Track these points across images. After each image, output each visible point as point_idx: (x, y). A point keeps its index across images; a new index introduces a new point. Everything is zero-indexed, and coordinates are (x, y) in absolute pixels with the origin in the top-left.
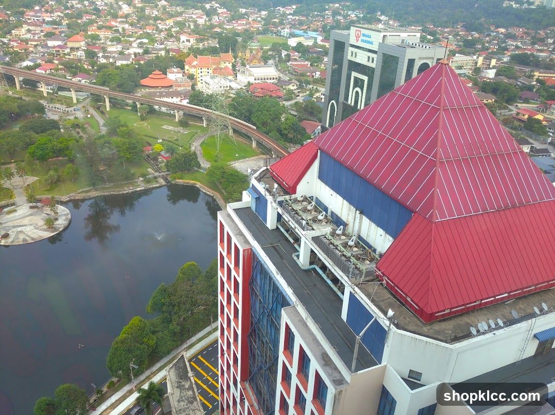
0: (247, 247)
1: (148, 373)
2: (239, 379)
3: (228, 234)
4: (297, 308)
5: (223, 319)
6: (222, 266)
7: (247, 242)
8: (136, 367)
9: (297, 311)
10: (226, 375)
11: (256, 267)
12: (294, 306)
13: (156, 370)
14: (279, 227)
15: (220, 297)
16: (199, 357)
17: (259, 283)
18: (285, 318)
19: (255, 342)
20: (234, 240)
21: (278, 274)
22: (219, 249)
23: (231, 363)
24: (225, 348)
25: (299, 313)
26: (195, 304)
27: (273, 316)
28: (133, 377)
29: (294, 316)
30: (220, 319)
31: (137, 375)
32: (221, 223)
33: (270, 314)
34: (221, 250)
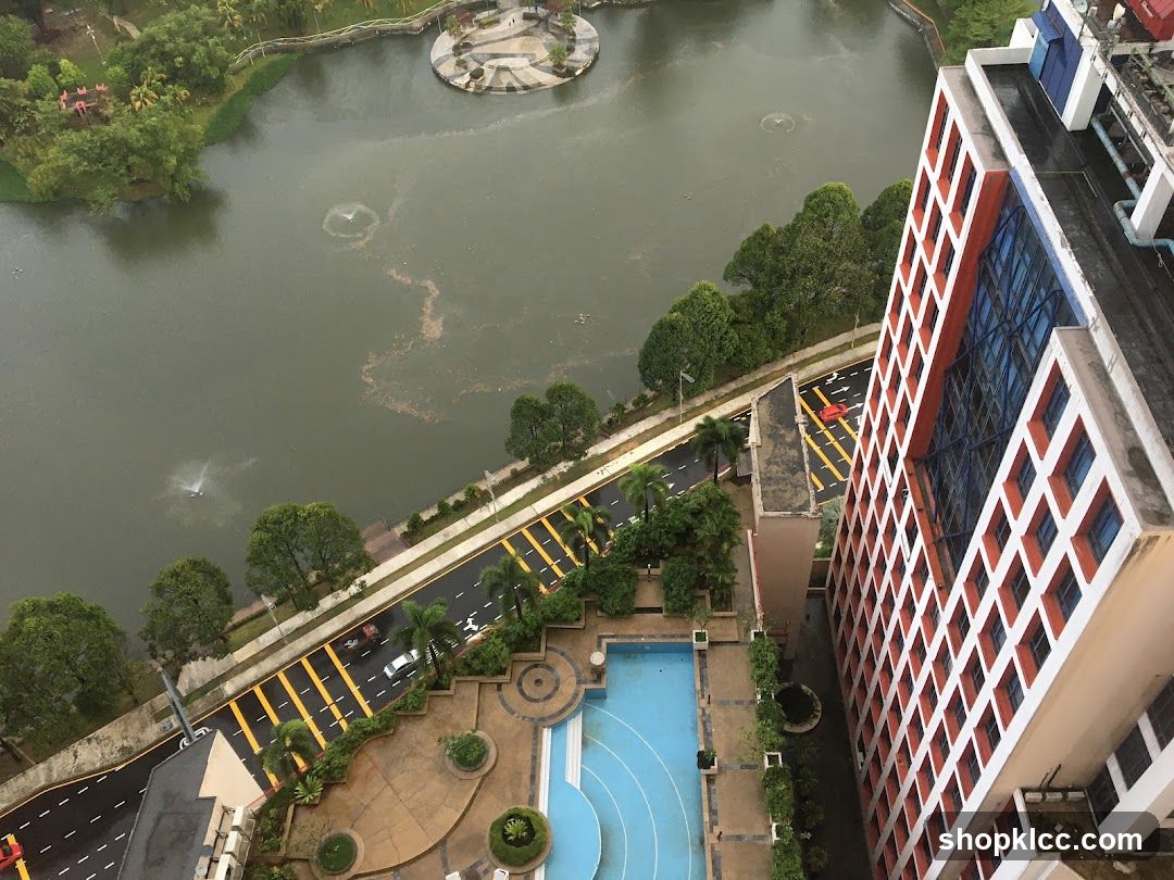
0: (998, 168)
1: (709, 396)
2: (903, 451)
3: (955, 127)
4: (1093, 334)
5: (894, 324)
6: (921, 205)
7: (999, 154)
8: (691, 380)
9: (1091, 340)
10: (874, 437)
11: (1007, 222)
12: (1087, 330)
13: (726, 394)
14: (1097, 126)
15: (898, 274)
16: (816, 389)
17: (1004, 258)
18: (1057, 351)
19: (960, 389)
20: (968, 146)
21: (1063, 246)
22: (924, 161)
23: (893, 417)
24: (885, 385)
25: (1095, 347)
26: (828, 280)
27: (1022, 339)
28: (682, 397)
29: (1081, 350)
30: (886, 321)
31: (689, 396)
32: (942, 97)
33: (1016, 334)
34: (927, 166)
